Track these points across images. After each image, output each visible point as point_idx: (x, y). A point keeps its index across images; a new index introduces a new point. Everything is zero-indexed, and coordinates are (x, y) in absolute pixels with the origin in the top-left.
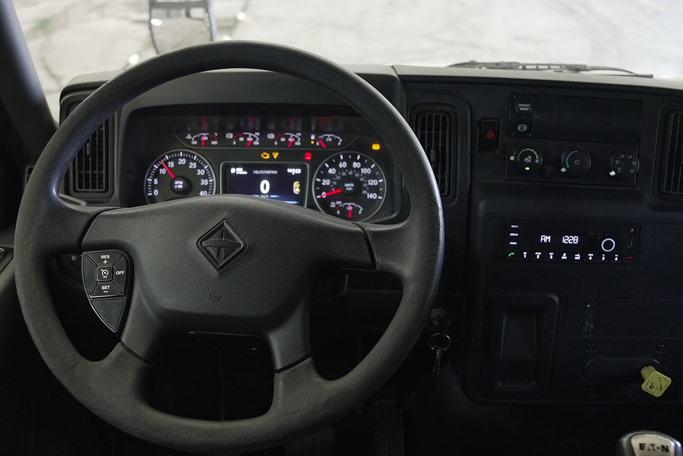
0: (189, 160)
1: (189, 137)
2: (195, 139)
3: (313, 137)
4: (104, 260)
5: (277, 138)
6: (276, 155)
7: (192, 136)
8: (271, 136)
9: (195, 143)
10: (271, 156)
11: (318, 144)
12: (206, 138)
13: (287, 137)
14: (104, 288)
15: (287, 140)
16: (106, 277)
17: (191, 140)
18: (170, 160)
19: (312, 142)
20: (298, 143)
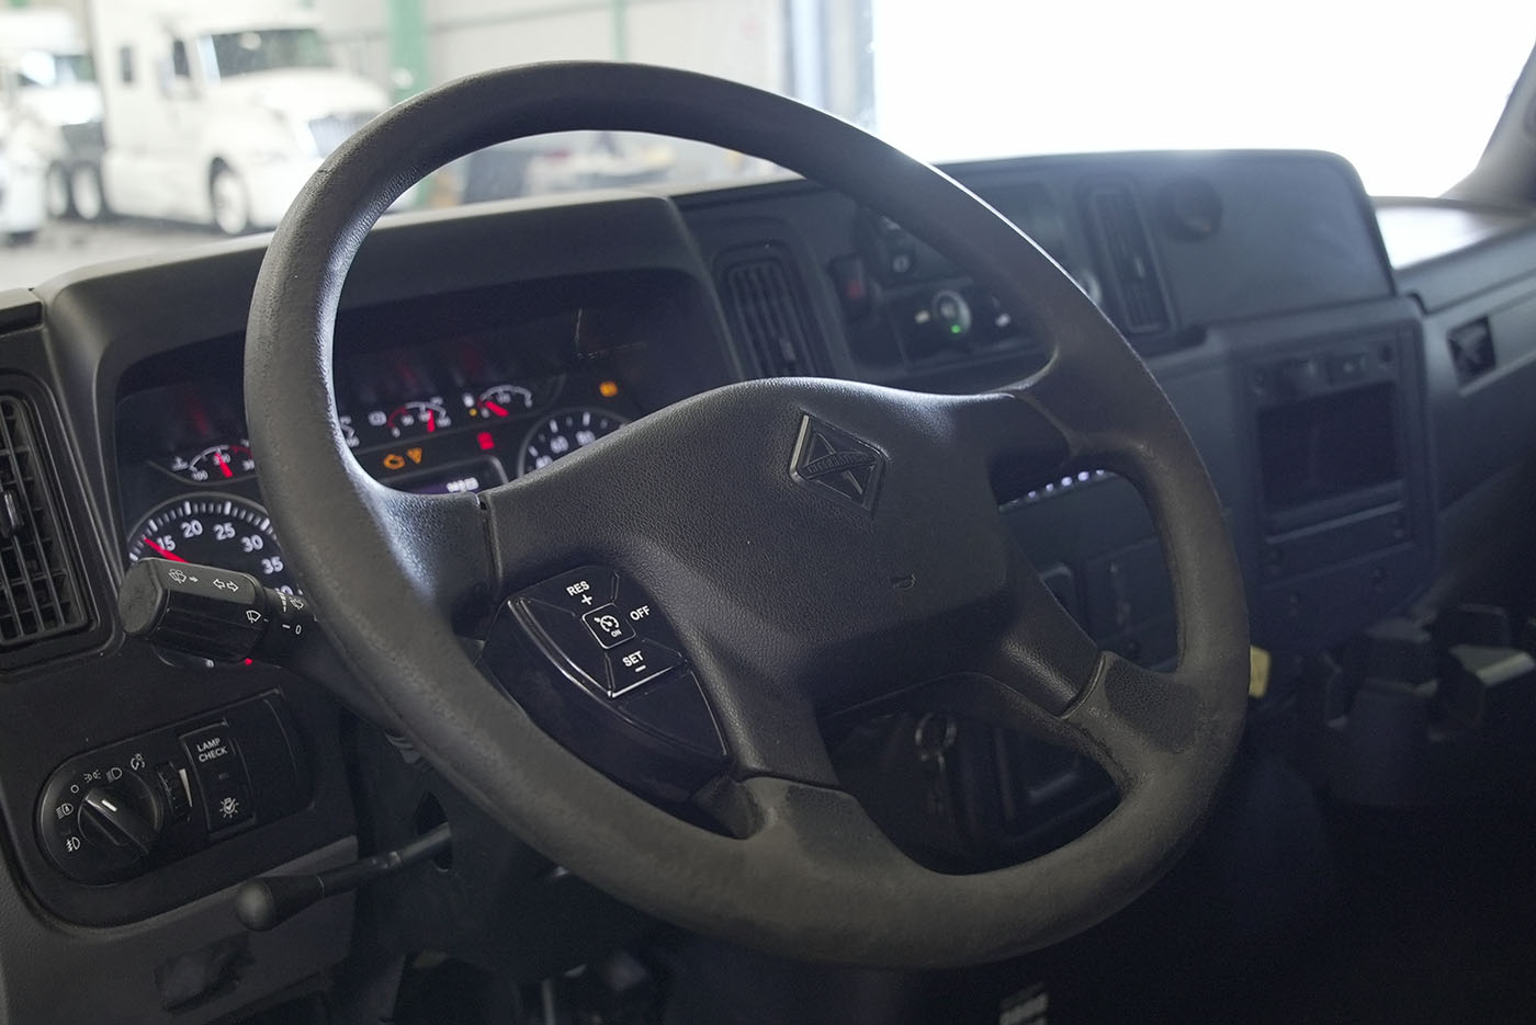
0: (209, 520)
1: (180, 464)
2: (200, 466)
3: (469, 401)
4: (579, 596)
5: (394, 420)
6: (416, 455)
7: (187, 460)
8: (379, 418)
9: (202, 475)
10: (408, 460)
11: (485, 413)
12: (226, 459)
13: (415, 413)
14: (629, 661)
15: (416, 419)
16: (618, 632)
17: (187, 473)
18: (161, 533)
19: (473, 412)
20: (444, 422)
